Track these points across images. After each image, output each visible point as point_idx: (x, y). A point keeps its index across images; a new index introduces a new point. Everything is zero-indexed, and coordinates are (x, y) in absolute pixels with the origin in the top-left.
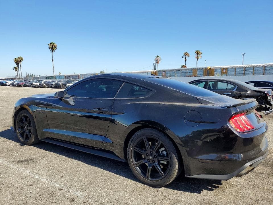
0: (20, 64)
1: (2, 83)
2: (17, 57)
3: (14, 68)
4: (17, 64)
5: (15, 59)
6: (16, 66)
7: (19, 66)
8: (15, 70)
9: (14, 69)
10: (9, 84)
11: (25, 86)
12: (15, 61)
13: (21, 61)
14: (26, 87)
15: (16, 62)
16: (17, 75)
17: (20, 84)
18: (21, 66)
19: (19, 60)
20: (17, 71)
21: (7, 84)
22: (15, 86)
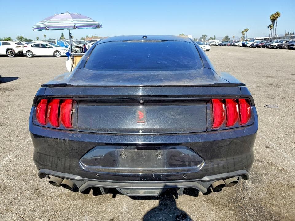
0: (276, 21)
1: (244, 44)
2: (274, 13)
3: (270, 26)
4: (273, 21)
5: (272, 15)
6: (271, 23)
7: (275, 23)
8: (270, 28)
9: (268, 28)
10: (249, 45)
11: (263, 47)
12: (272, 18)
13: (277, 17)
14: (265, 48)
15: (272, 20)
16: (271, 34)
17: (259, 45)
18: (276, 23)
19: (276, 16)
20: (271, 30)
21: (247, 45)
22: (255, 47)
